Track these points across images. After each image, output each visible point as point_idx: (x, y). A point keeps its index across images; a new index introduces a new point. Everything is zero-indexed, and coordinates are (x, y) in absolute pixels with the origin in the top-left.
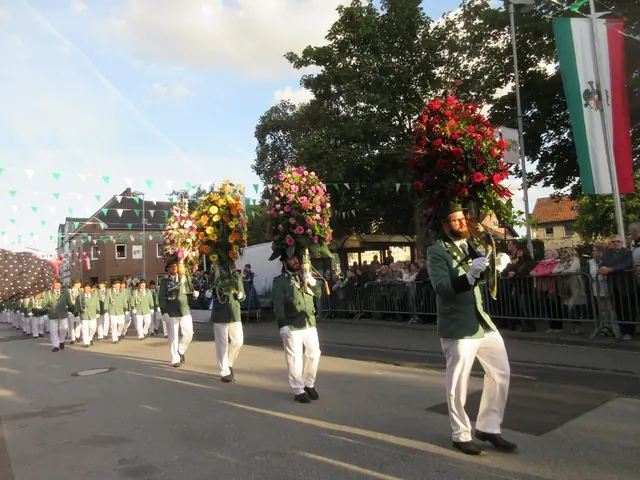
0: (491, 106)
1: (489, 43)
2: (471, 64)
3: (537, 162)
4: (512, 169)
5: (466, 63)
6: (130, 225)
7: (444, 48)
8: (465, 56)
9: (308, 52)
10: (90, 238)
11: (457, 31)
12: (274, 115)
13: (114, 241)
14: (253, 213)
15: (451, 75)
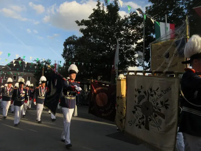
0: (136, 45)
1: (137, 26)
2: (132, 32)
3: (148, 63)
4: (141, 64)
5: (130, 31)
6: (18, 69)
7: (124, 26)
8: (130, 29)
9: (83, 21)
10: (3, 72)
11: (128, 21)
12: (70, 39)
13: (12, 74)
14: (60, 70)
15: (125, 34)
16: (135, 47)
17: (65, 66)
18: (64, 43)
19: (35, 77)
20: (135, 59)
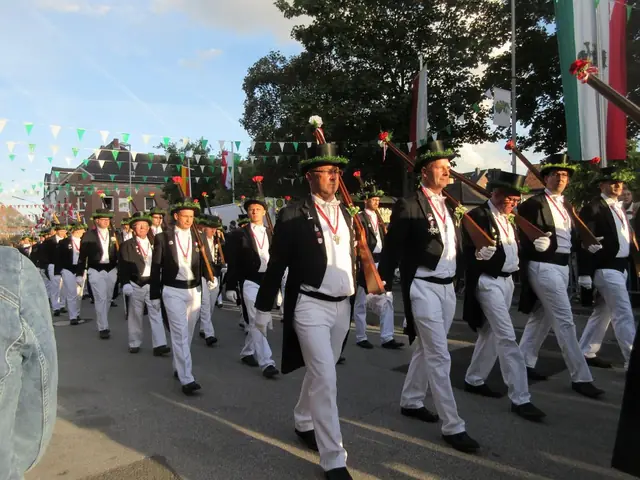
0: (487, 66)
2: (469, 20)
3: (530, 127)
4: (504, 132)
5: (463, 18)
6: (112, 176)
8: (463, 11)
10: (73, 188)
12: (263, 67)
14: (240, 169)
15: (447, 31)
16: (481, 75)
17: (253, 158)
18: (243, 82)
19: (165, 198)
20: (482, 116)
